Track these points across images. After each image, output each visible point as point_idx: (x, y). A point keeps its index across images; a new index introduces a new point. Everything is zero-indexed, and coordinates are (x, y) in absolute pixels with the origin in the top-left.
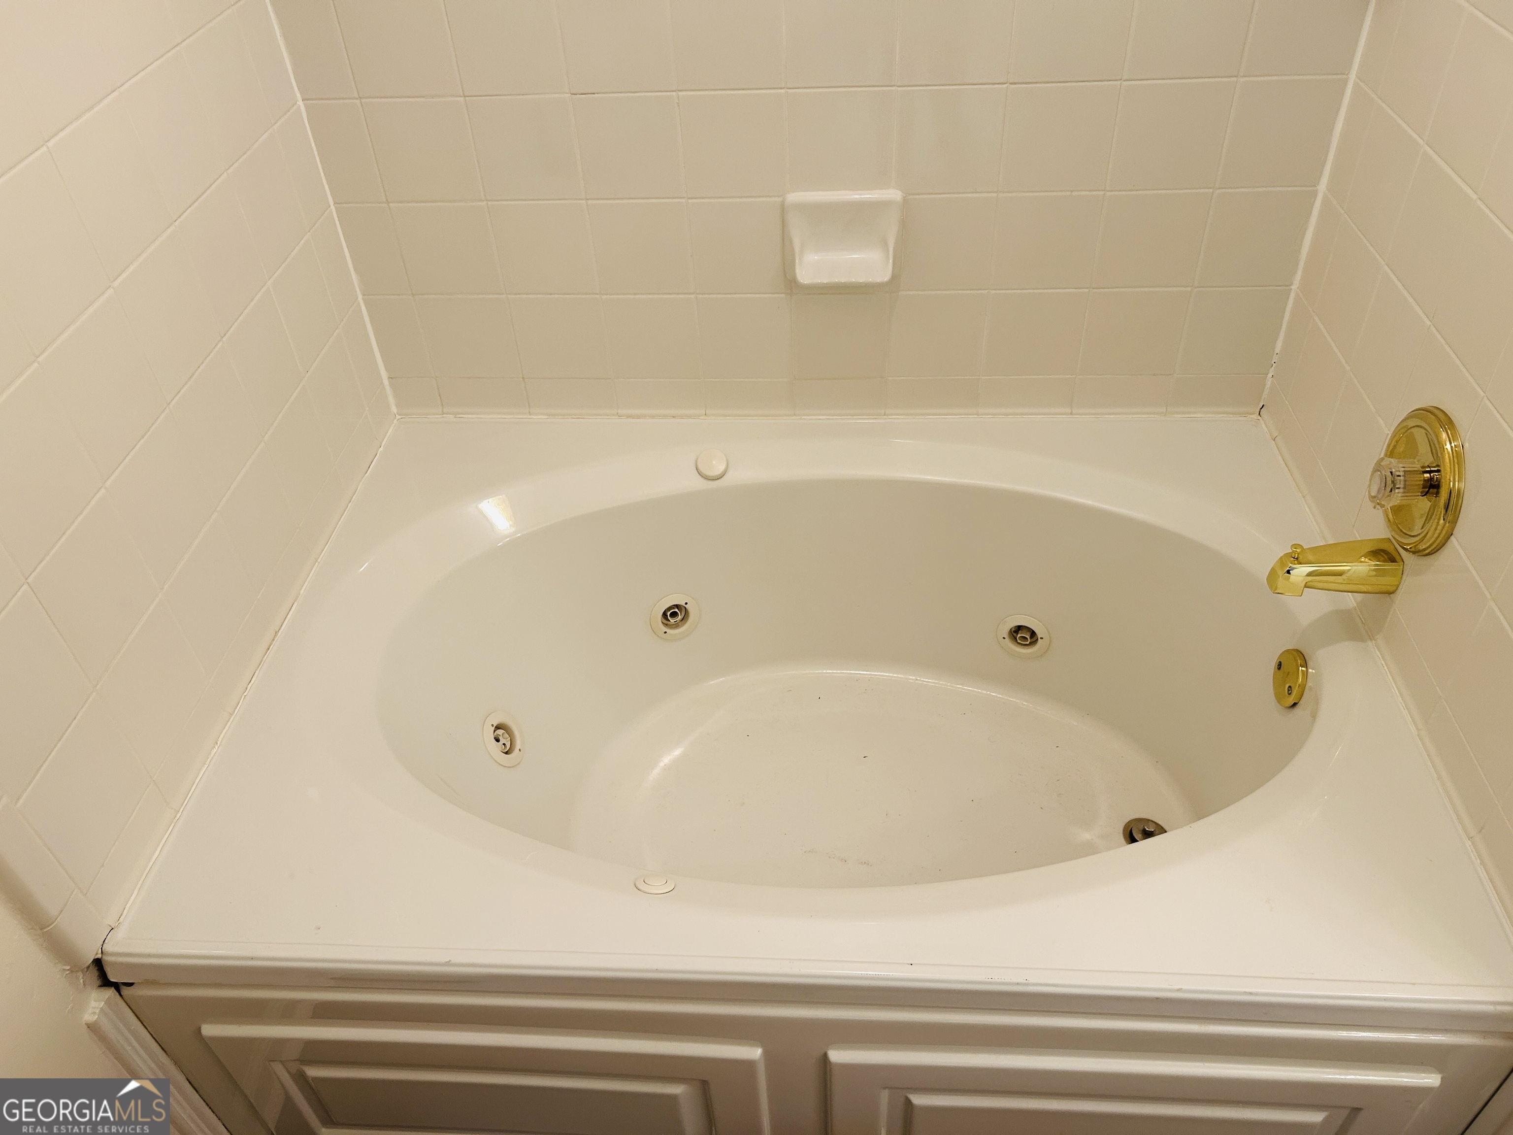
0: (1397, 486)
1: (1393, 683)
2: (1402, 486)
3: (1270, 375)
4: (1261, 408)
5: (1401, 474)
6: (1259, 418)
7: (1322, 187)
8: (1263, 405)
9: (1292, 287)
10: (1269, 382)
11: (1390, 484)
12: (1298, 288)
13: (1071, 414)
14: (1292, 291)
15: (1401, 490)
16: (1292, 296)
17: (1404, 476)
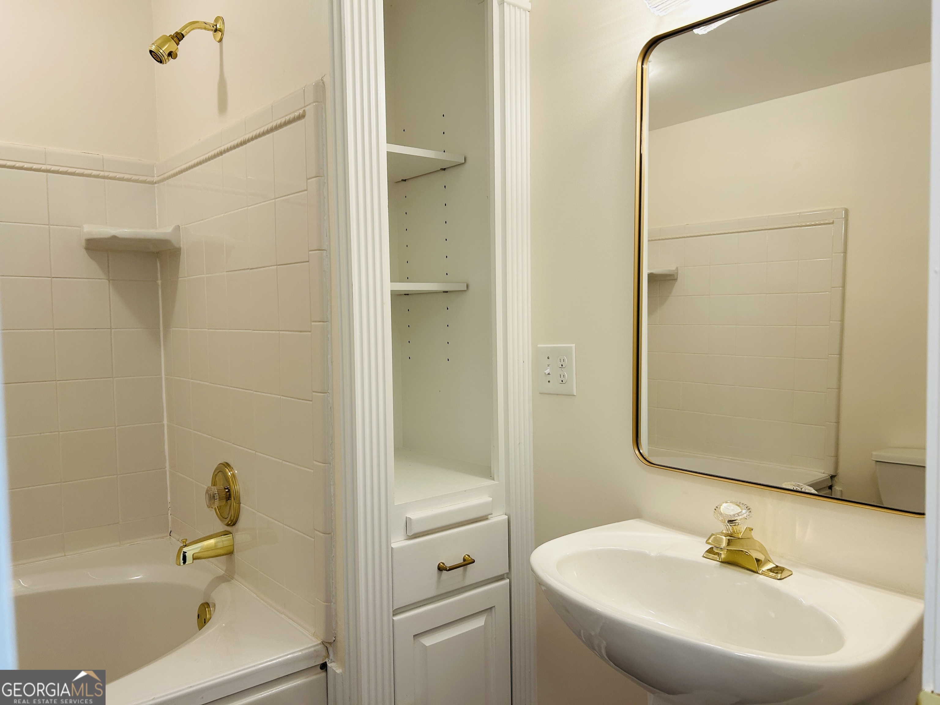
0: (216, 498)
1: (244, 587)
2: (218, 498)
3: (169, 514)
4: (170, 533)
5: (216, 493)
6: (170, 537)
7: (165, 422)
8: (171, 531)
9: (166, 469)
10: (170, 518)
11: (212, 498)
12: (169, 468)
13: (65, 556)
14: (167, 471)
15: (218, 500)
16: (168, 473)
17: (217, 491)
